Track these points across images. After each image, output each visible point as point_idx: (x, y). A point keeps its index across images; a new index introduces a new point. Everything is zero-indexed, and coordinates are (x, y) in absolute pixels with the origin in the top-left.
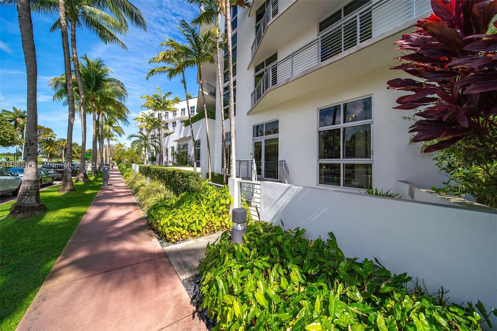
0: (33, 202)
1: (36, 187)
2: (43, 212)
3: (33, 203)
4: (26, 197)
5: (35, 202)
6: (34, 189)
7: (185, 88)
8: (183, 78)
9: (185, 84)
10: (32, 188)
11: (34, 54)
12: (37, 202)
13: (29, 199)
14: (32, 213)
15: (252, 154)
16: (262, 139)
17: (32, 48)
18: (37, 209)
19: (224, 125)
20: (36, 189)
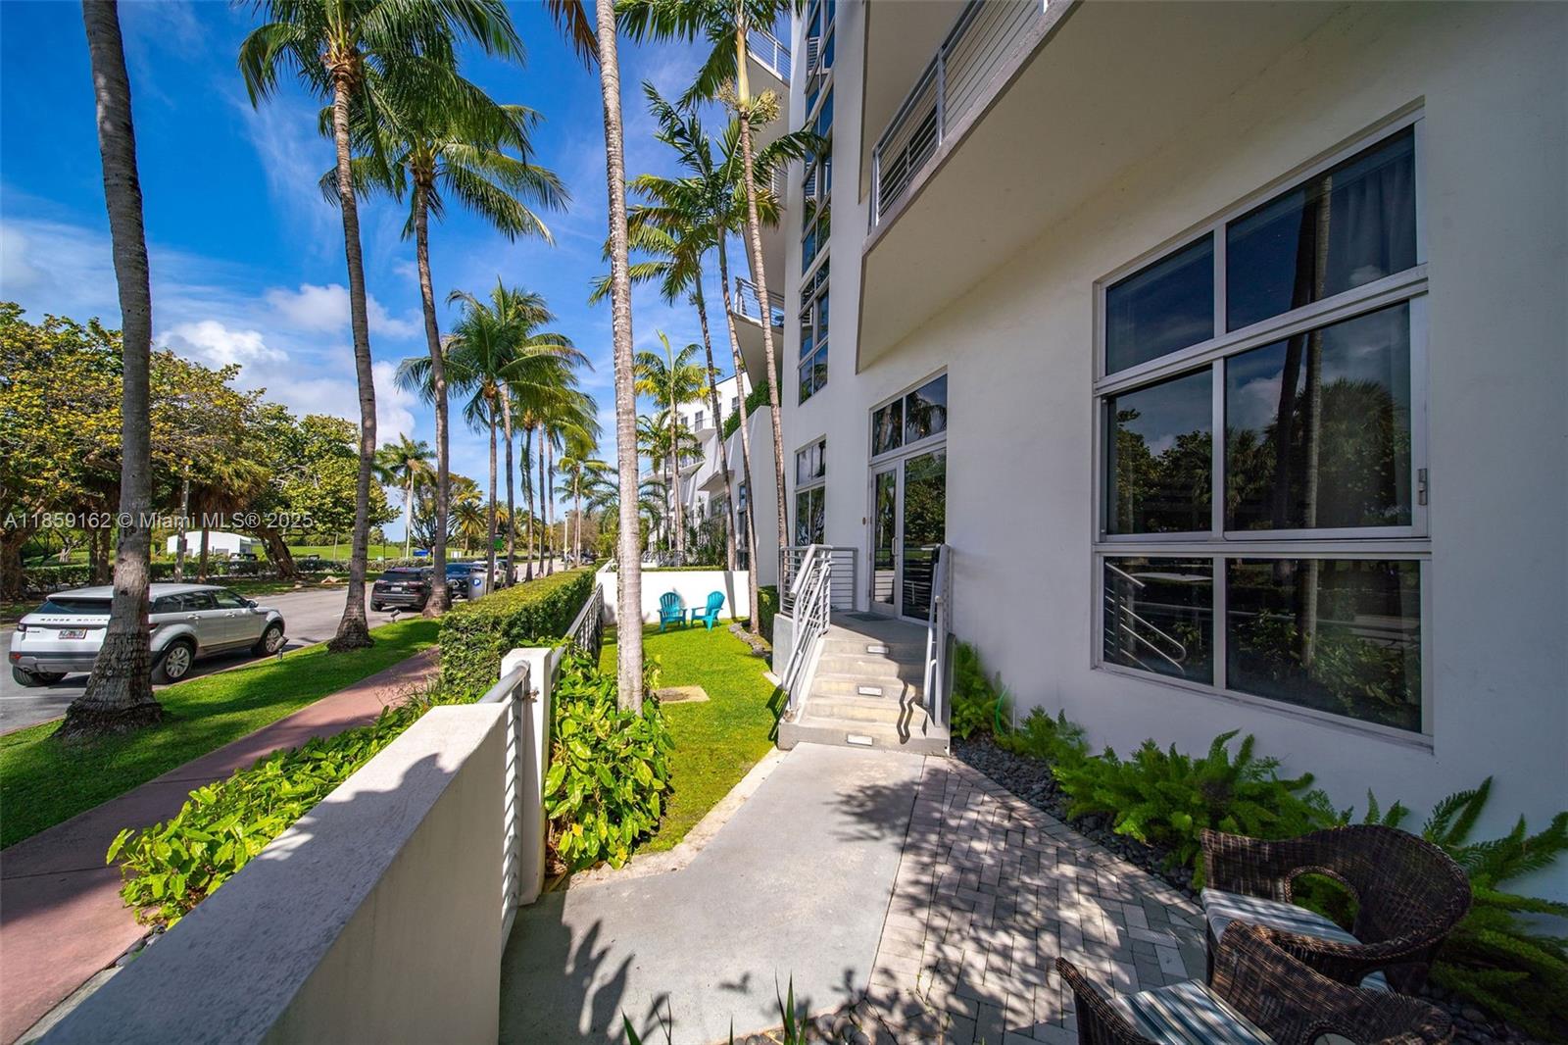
0: (119, 696)
1: (134, 654)
2: (141, 726)
3: (119, 701)
4: (104, 681)
5: (126, 695)
6: (129, 660)
7: (704, 318)
8: (696, 291)
9: (702, 306)
10: (123, 656)
11: (139, 275)
12: (132, 696)
13: (109, 687)
14: (105, 729)
15: (868, 520)
16: (895, 462)
17: (134, 260)
18: (124, 716)
19: (777, 419)
20: (135, 659)
